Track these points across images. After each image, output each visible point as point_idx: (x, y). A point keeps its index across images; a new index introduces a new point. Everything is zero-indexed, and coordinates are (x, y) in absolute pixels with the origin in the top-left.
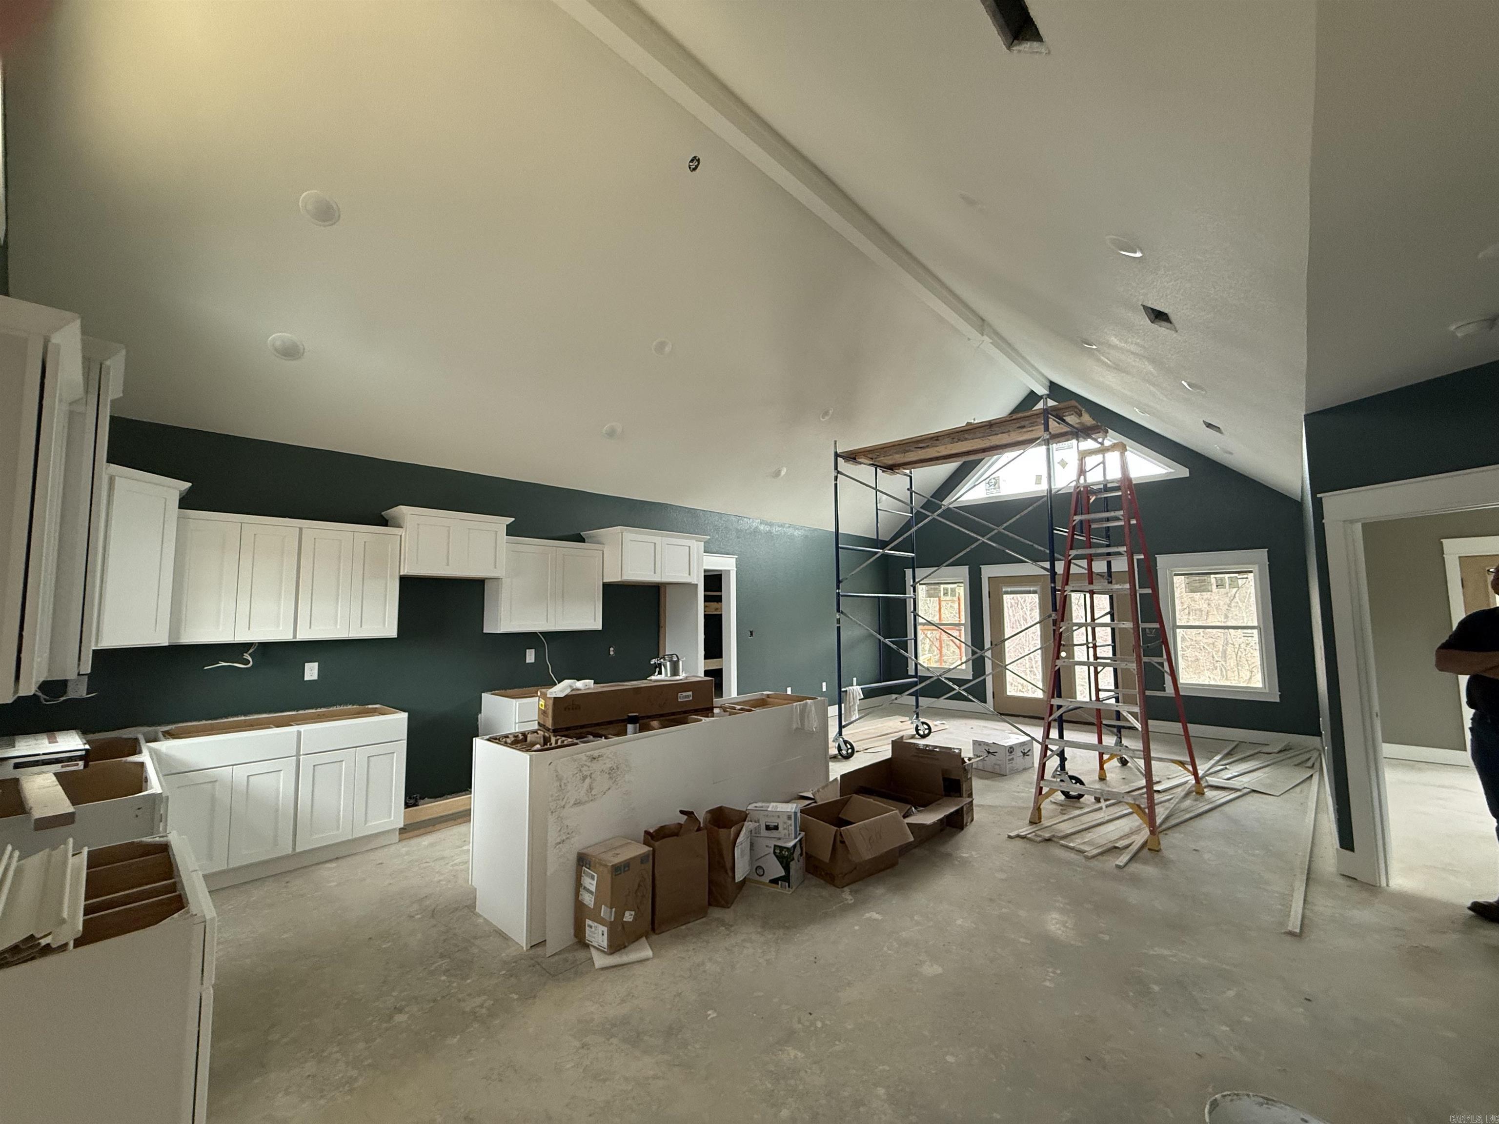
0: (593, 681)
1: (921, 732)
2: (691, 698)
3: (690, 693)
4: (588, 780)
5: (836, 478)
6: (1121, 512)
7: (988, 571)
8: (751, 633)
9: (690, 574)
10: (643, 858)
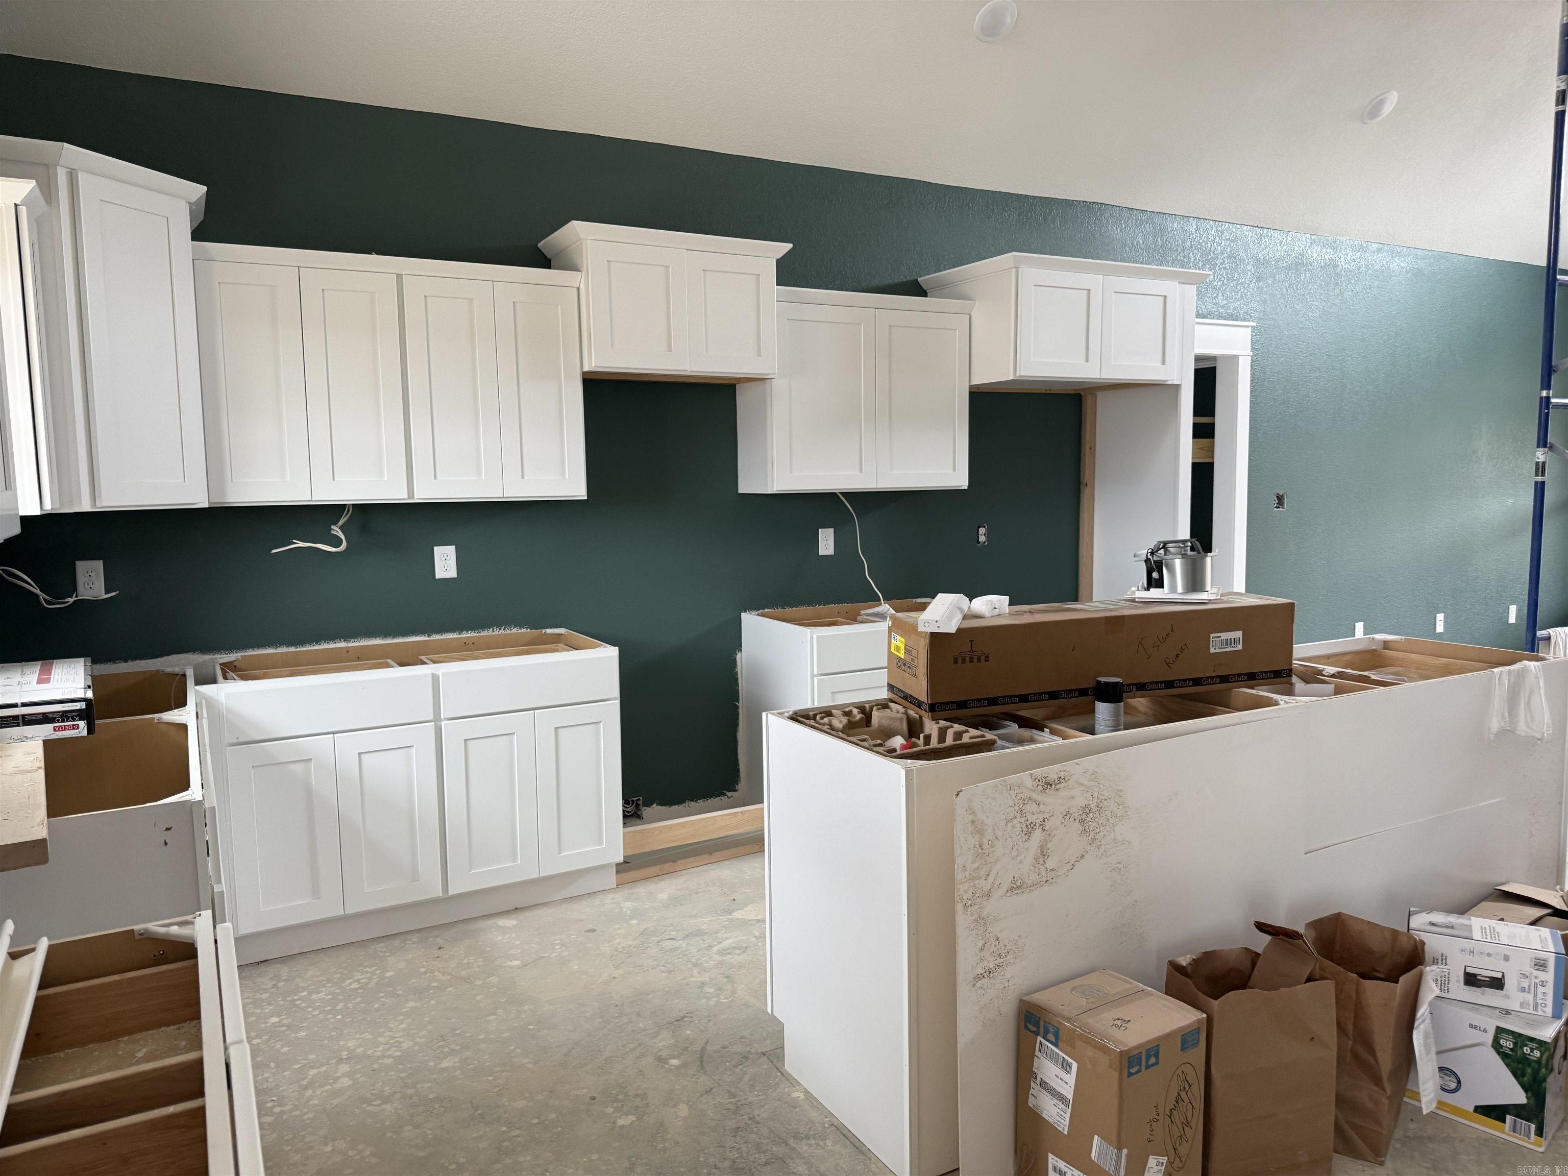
0: (1007, 599)
2: (1240, 647)
3: (1238, 634)
4: (1038, 835)
8: (1280, 500)
9: (1164, 363)
10: (1186, 1038)
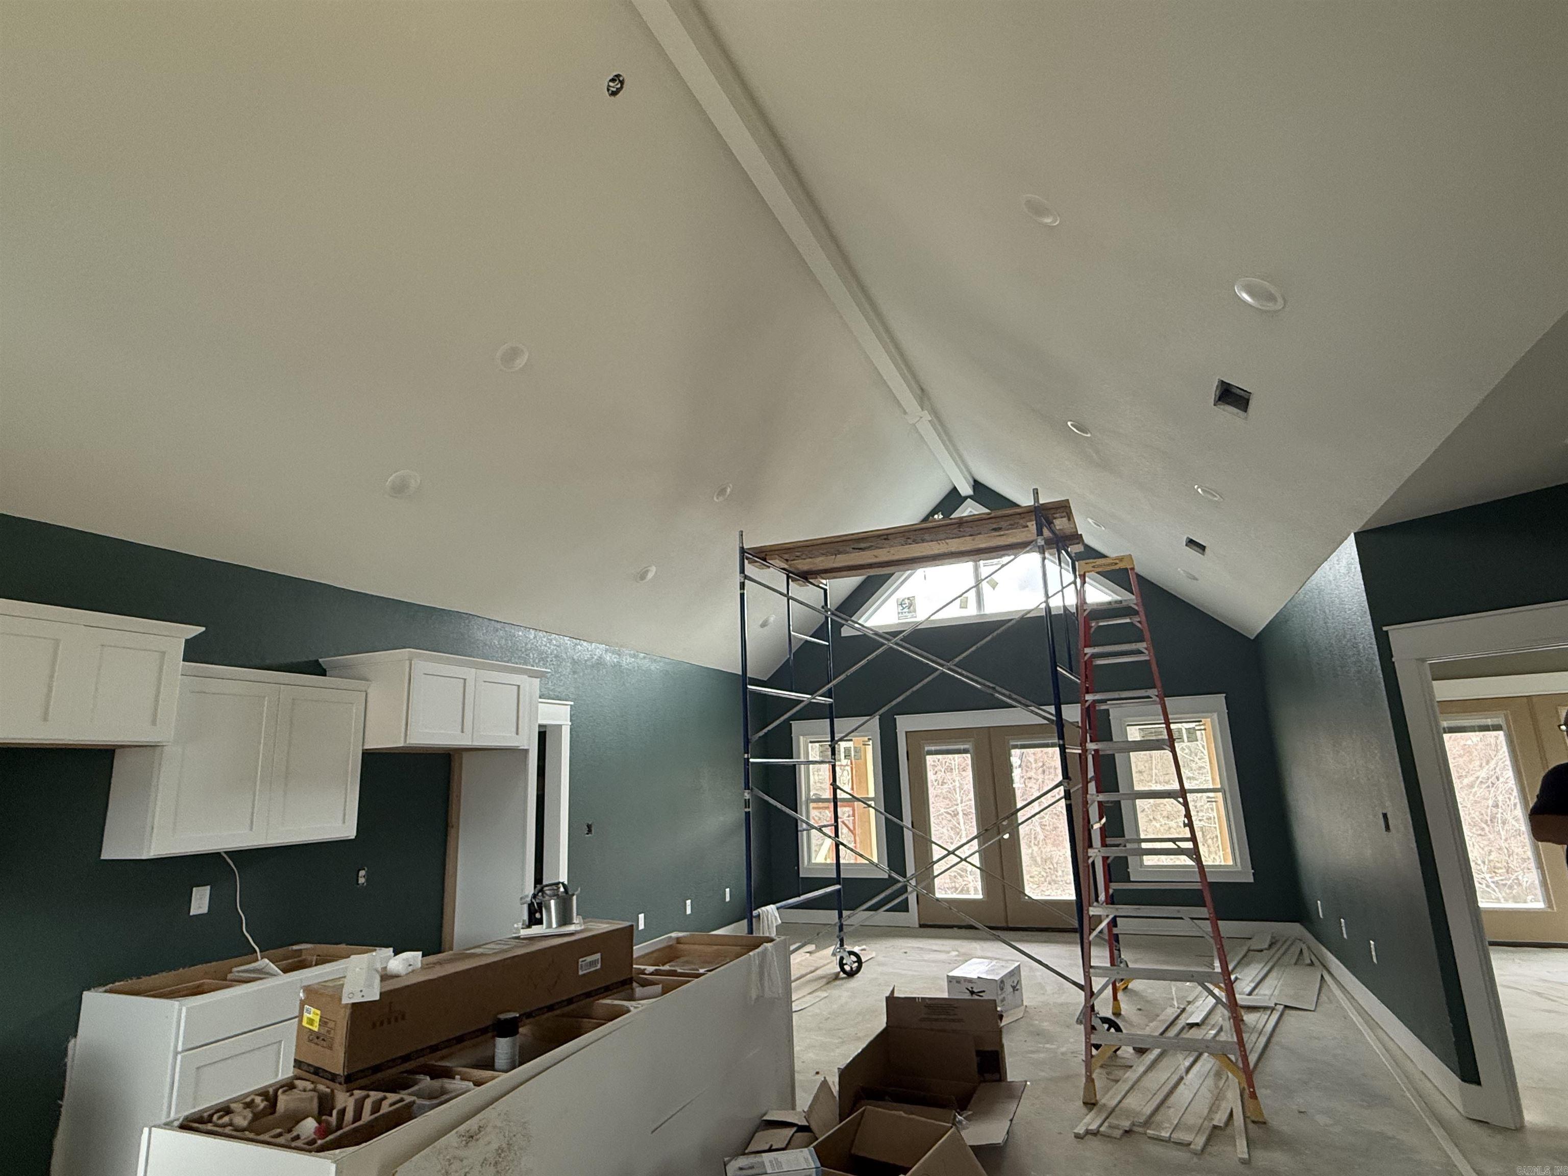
0: (420, 953)
1: (847, 968)
5: (742, 586)
6: (1144, 645)
7: (905, 724)
8: (589, 827)
9: (517, 734)
